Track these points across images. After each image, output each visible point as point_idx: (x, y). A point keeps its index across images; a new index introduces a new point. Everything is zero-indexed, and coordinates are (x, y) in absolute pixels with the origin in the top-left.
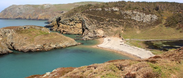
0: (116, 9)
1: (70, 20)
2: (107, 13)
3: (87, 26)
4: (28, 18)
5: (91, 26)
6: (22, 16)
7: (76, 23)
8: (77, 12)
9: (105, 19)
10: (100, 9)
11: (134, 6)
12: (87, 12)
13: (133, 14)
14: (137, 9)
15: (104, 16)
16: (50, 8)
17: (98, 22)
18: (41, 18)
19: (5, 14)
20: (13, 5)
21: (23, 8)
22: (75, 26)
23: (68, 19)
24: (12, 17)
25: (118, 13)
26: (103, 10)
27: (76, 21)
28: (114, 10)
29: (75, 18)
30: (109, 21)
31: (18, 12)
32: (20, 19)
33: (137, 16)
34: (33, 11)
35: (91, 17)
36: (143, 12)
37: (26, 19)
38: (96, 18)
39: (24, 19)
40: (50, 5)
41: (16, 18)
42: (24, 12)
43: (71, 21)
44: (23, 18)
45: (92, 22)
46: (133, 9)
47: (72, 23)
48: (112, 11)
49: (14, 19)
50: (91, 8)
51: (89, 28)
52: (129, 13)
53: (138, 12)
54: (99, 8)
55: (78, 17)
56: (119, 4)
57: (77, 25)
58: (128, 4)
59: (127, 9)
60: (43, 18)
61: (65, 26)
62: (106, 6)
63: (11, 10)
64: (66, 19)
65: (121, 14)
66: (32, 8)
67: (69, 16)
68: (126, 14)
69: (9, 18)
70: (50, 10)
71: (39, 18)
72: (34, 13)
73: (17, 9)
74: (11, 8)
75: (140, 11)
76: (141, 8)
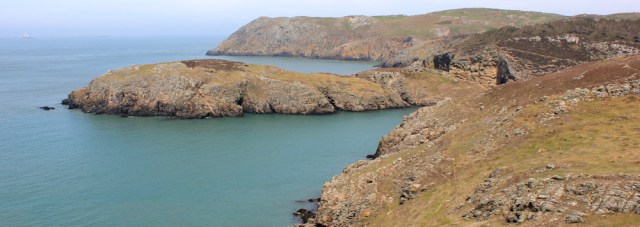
0: (574, 39)
1: (471, 59)
2: (553, 47)
3: (512, 72)
4: (308, 52)
5: (520, 73)
6: (291, 49)
7: (485, 66)
8: (485, 43)
9: (550, 59)
10: (538, 38)
11: (614, 32)
12: (509, 44)
13: (611, 49)
14: (620, 38)
15: (547, 53)
16: (367, 27)
17: (535, 66)
18: (350, 54)
19: (243, 42)
20: (262, 18)
21: (291, 27)
22: (482, 73)
23: (467, 57)
24: (264, 50)
25: (576, 48)
26: (544, 40)
27: (486, 63)
28: (569, 41)
29: (484, 55)
30: (558, 64)
31: (278, 36)
32: (285, 55)
33: (620, 55)
34: (323, 34)
35: (519, 55)
36: (635, 46)
37: (302, 55)
38: (531, 57)
39: (297, 56)
40: (368, 19)
41: (277, 51)
42: (295, 36)
43: (474, 62)
44: (294, 53)
45: (523, 65)
46: (612, 40)
47: (476, 66)
48: (565, 42)
49: (269, 55)
50: (516, 36)
51: (517, 77)
52: (601, 47)
53: (623, 47)
54: (534, 36)
55: (491, 54)
56: (578, 27)
57: (487, 70)
58: (600, 26)
59: (597, 39)
60: (356, 54)
61: (462, 71)
62: (549, 30)
63: (259, 31)
64: (464, 58)
65: (584, 49)
66: (318, 26)
67: (470, 53)
68: (595, 51)
69: (255, 52)
70: (369, 31)
71: (344, 55)
72: (325, 41)
73: (276, 27)
74: (257, 25)
75: (629, 45)
76: (630, 36)
